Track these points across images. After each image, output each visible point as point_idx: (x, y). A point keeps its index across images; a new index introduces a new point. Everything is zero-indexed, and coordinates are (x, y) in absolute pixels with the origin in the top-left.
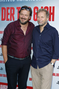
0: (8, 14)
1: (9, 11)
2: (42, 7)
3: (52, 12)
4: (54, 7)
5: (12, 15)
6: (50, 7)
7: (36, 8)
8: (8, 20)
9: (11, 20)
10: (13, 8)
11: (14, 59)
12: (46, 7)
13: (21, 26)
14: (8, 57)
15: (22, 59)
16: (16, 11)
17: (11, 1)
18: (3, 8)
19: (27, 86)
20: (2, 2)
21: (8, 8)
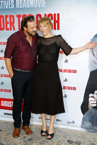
0: (7, 23)
1: (8, 20)
2: (45, 15)
3: (57, 20)
4: (58, 14)
5: (12, 24)
6: (55, 14)
7: (39, 15)
8: (7, 29)
9: (11, 30)
10: (13, 16)
11: (20, 71)
12: (50, 15)
14: (13, 70)
15: (29, 71)
16: (16, 19)
18: (1, 17)
21: (7, 16)
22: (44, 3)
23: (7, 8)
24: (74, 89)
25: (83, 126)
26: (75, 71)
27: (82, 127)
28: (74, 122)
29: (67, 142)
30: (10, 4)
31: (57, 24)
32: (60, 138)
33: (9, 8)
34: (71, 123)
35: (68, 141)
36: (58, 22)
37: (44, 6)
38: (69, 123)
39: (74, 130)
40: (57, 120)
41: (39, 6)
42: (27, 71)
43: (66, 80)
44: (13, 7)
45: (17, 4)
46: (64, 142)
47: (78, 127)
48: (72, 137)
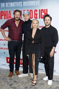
2: (39, 10)
3: (46, 13)
4: (47, 10)
6: (45, 10)
12: (42, 10)
20: (14, 7)
22: (39, 3)
23: (18, 6)
28: (55, 71)
30: (20, 4)
33: (20, 6)
37: (39, 5)
39: (55, 75)
41: (36, 5)
44: (21, 6)
45: (24, 4)
47: (58, 73)
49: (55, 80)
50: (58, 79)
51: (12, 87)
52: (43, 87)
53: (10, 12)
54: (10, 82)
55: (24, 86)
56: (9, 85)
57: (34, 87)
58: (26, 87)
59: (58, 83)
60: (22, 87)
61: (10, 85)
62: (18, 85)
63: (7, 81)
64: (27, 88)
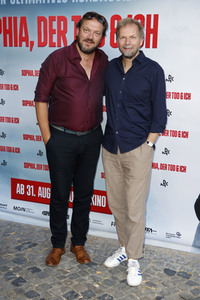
0: (52, 32)
1: (55, 25)
3: (152, 27)
4: (156, 17)
5: (62, 34)
6: (149, 16)
7: (116, 17)
8: (52, 45)
9: (59, 46)
10: (64, 19)
11: (64, 133)
12: (140, 17)
13: (80, 59)
16: (71, 25)
17: (59, 1)
18: (41, 19)
19: (95, 188)
21: (52, 19)
23: (53, 2)
24: (183, 169)
25: (198, 244)
26: (185, 135)
27: (194, 246)
28: (179, 234)
29: (162, 272)
31: (152, 35)
32: (151, 265)
34: (173, 236)
35: (166, 271)
36: (155, 31)
38: (169, 236)
39: (179, 252)
40: (147, 229)
42: (78, 133)
43: (166, 152)
44: (65, 1)
46: (156, 273)
47: (187, 245)
48: (174, 264)
49: (178, 271)
50: (189, 267)
51: (21, 291)
52: (132, 297)
53: (23, 20)
54: (17, 270)
55: (63, 289)
56: (13, 283)
57: (101, 295)
58: (73, 294)
59: (186, 281)
60: (57, 291)
61: (17, 283)
62: (43, 285)
63: (5, 268)
64: (77, 296)
